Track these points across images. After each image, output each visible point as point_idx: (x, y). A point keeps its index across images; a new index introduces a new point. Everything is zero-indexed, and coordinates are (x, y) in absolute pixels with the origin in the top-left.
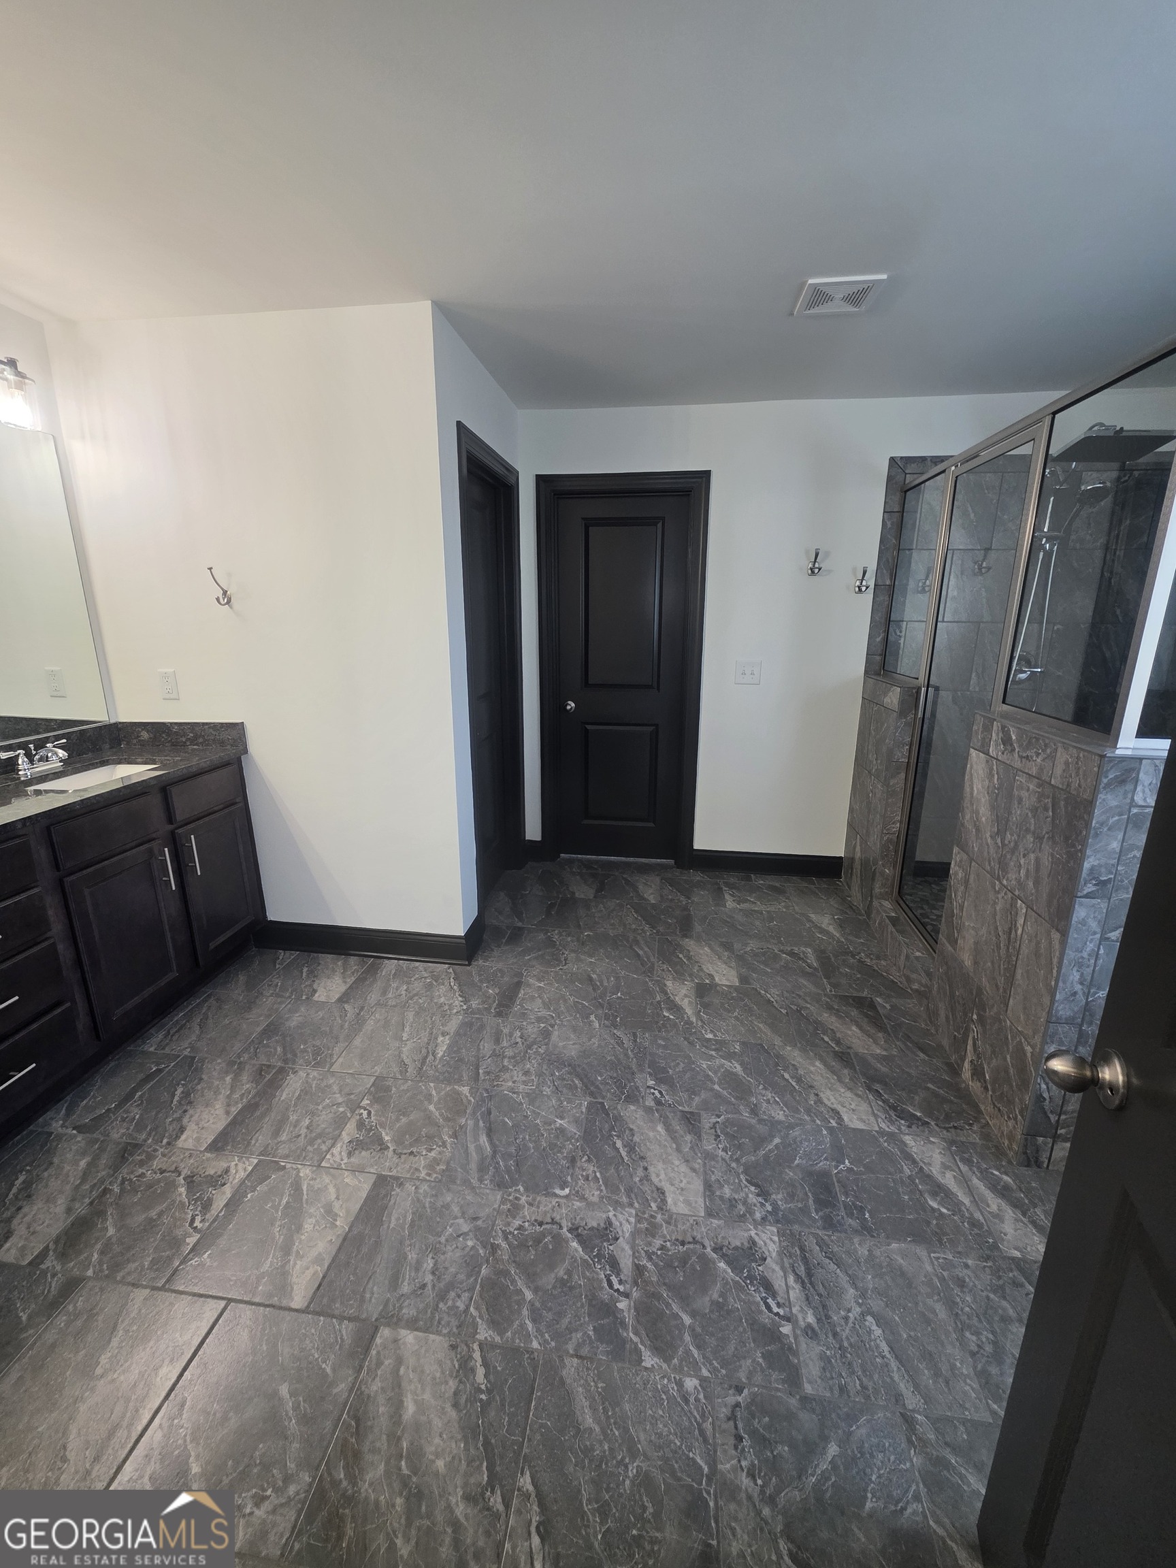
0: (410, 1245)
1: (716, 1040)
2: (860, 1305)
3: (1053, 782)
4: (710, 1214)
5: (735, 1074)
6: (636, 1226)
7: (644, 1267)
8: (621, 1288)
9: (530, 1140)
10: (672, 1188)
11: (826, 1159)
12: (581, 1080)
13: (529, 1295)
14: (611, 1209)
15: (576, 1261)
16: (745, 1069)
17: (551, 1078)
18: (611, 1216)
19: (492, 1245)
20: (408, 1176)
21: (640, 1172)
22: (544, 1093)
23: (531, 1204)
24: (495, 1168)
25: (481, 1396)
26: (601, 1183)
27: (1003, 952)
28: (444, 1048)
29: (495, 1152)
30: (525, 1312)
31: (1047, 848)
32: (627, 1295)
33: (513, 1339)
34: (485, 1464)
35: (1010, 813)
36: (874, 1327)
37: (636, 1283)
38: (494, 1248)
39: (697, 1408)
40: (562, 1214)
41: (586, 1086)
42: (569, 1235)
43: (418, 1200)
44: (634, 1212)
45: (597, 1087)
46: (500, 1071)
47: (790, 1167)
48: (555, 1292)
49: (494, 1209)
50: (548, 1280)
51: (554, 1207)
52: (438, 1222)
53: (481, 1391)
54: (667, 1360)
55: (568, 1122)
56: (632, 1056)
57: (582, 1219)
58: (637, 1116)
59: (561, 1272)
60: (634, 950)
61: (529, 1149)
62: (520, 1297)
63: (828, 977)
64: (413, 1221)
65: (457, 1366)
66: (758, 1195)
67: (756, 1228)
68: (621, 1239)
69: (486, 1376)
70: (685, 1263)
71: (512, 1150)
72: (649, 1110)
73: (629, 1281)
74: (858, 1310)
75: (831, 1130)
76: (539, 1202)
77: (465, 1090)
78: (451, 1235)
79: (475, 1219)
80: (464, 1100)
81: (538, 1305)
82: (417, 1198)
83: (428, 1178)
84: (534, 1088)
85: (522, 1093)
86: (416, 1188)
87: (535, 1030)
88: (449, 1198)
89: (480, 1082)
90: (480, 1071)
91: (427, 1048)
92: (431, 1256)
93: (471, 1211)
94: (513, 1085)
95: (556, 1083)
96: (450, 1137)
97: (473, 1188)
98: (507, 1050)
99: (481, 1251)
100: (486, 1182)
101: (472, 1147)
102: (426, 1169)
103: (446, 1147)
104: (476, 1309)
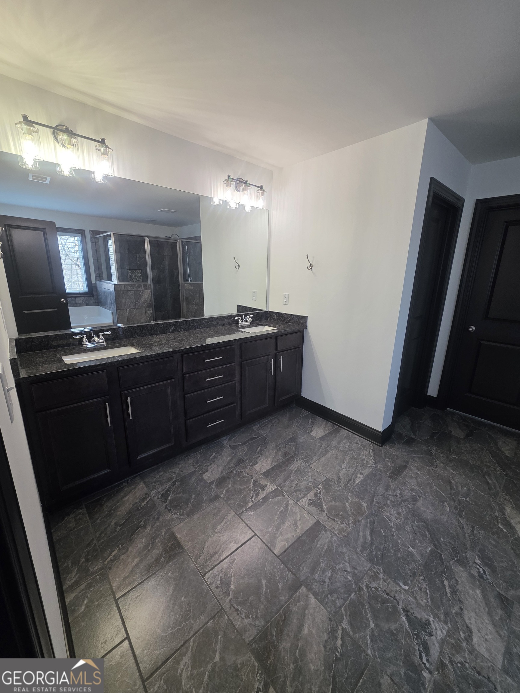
0: (323, 560)
4: (506, 671)
6: (446, 637)
7: (446, 665)
8: (428, 665)
9: (392, 548)
10: (479, 634)
12: (430, 534)
13: (372, 625)
14: (432, 616)
15: (402, 628)
17: (412, 524)
18: (430, 620)
19: (360, 587)
20: (330, 529)
21: (457, 609)
22: (406, 529)
23: (385, 581)
24: (370, 550)
25: (337, 653)
26: (429, 597)
28: (360, 480)
29: (372, 543)
30: (368, 632)
32: (429, 671)
33: (359, 640)
34: (331, 686)
37: (437, 669)
40: (401, 597)
41: (433, 539)
42: (402, 612)
43: (331, 543)
44: (447, 628)
45: (440, 544)
46: (384, 505)
48: (387, 635)
49: (365, 570)
50: (384, 626)
51: (397, 591)
52: (337, 558)
53: (338, 651)
55: (417, 552)
56: (468, 539)
57: (412, 608)
58: (464, 575)
59: (393, 627)
60: (485, 478)
61: (390, 552)
62: (367, 622)
64: (326, 549)
65: (329, 629)
68: (434, 637)
69: (341, 646)
70: (478, 687)
71: (382, 547)
72: (472, 576)
73: (435, 665)
76: (390, 583)
77: (365, 505)
78: (342, 568)
79: (355, 568)
80: (363, 509)
81: (376, 634)
82: (331, 541)
83: (338, 535)
84: (401, 523)
85: (393, 522)
86: (332, 536)
87: (409, 494)
88: (345, 550)
89: (373, 505)
90: (374, 500)
91: (352, 476)
92: (330, 571)
93: (354, 563)
94: (390, 515)
95: (414, 528)
96: (352, 523)
97: (357, 553)
98: (391, 497)
99: (353, 585)
100: (364, 554)
101: (361, 533)
102: (338, 531)
103: (349, 526)
104: (345, 611)
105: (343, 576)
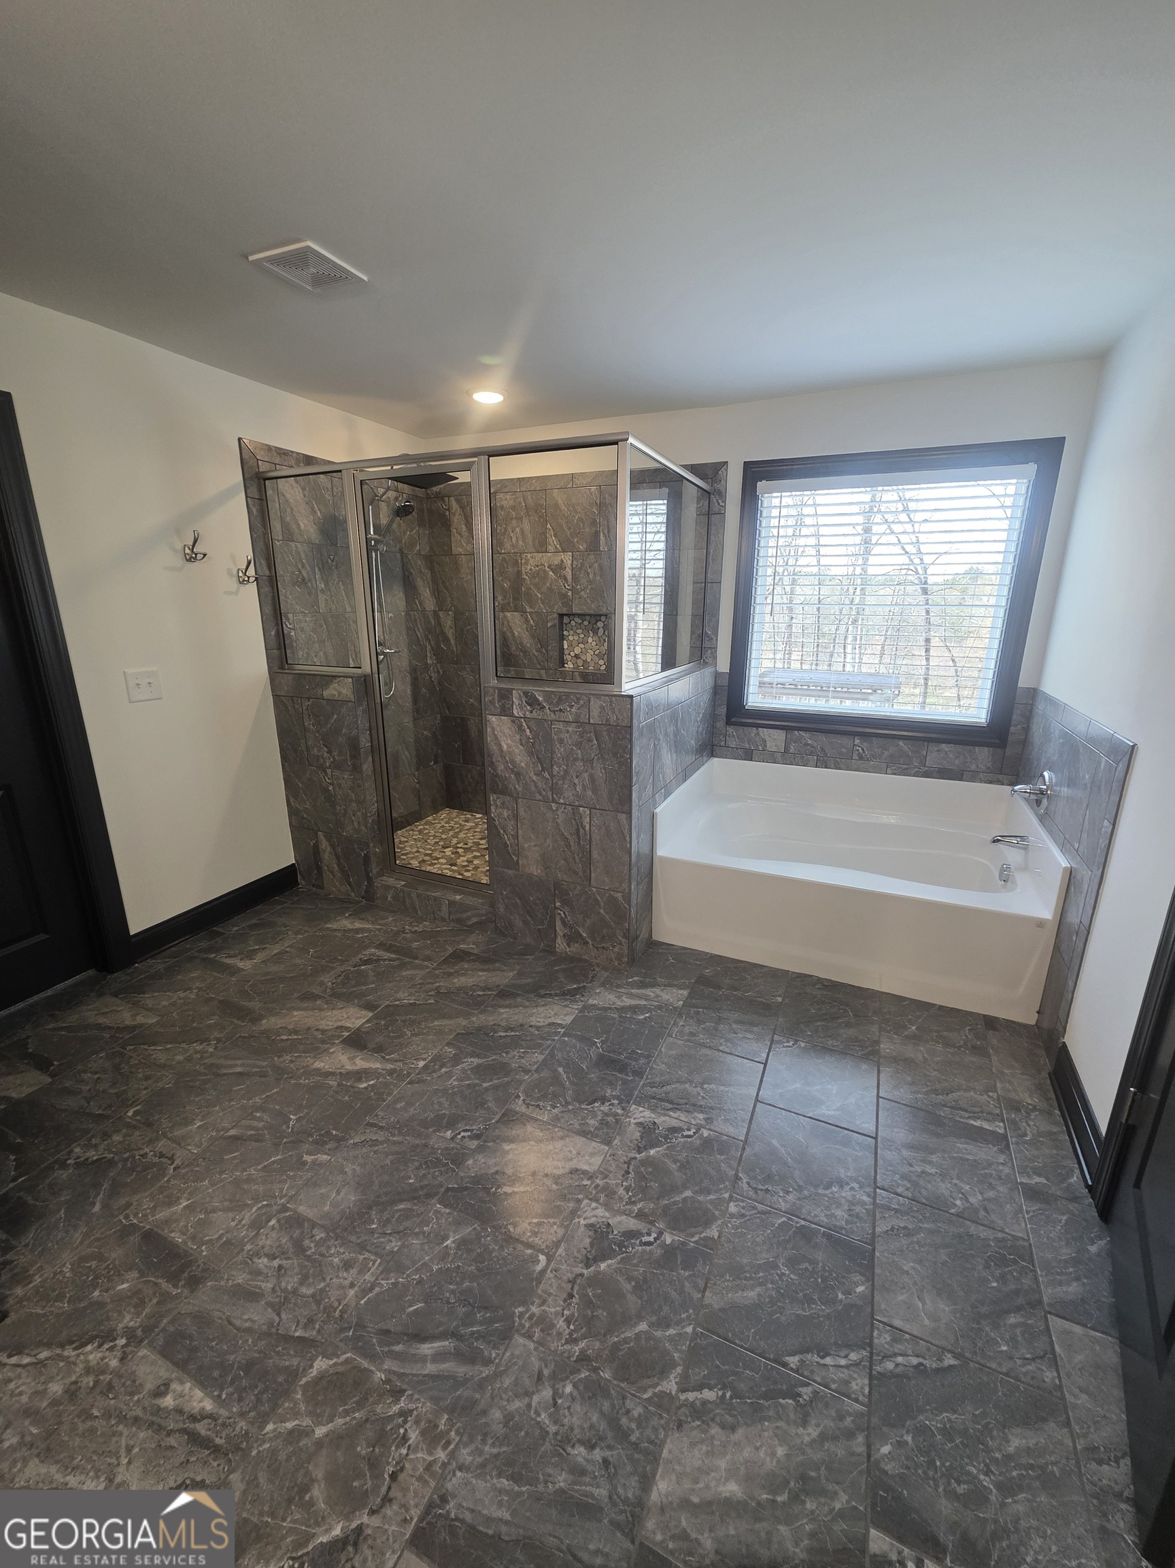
0: (546, 1482)
1: (430, 1062)
2: (696, 1087)
3: (592, 721)
4: (608, 1143)
5: (479, 1066)
6: (600, 1204)
7: (640, 1210)
8: (654, 1235)
9: (457, 1284)
10: (575, 1161)
11: (589, 1050)
12: (401, 1201)
13: (643, 1326)
14: (577, 1220)
15: (620, 1269)
16: (478, 1056)
17: (376, 1235)
18: (585, 1223)
19: (578, 1360)
20: (433, 1484)
21: (548, 1181)
22: (395, 1249)
23: (544, 1302)
24: (477, 1339)
25: (728, 1397)
26: (545, 1221)
27: (574, 847)
28: (198, 1393)
29: (454, 1335)
30: (658, 1334)
31: (598, 766)
32: (660, 1233)
33: (680, 1351)
34: (781, 1400)
35: (553, 752)
36: (711, 1087)
37: (652, 1223)
38: (583, 1358)
39: (749, 1210)
40: (567, 1270)
41: (415, 1198)
42: (592, 1268)
43: (483, 1466)
44: (586, 1201)
45: (422, 1188)
46: (318, 1303)
47: (587, 1073)
48: (645, 1298)
49: (536, 1349)
50: (633, 1302)
51: (556, 1276)
52: (527, 1434)
53: (724, 1395)
54: (715, 1218)
55: (455, 1233)
56: (400, 1139)
57: (579, 1251)
58: (483, 1161)
59: (627, 1287)
61: (470, 1290)
62: (643, 1336)
63: (416, 958)
64: (512, 1478)
65: (699, 1423)
66: (603, 1103)
67: (630, 1117)
68: (610, 1221)
69: (711, 1389)
70: (644, 1177)
71: (461, 1310)
72: (481, 1149)
73: (650, 1226)
74: (699, 1089)
75: (565, 1035)
76: (545, 1292)
77: (320, 1364)
78: (550, 1415)
79: (540, 1376)
80: (340, 1369)
81: (654, 1319)
82: (477, 1468)
83: (452, 1446)
84: (379, 1261)
85: (377, 1279)
86: (460, 1469)
87: (274, 1234)
88: (497, 1414)
89: (319, 1338)
90: (297, 1334)
91: (169, 1433)
92: (569, 1449)
93: (527, 1382)
94: (356, 1288)
95: (389, 1232)
96: (397, 1401)
97: (497, 1375)
98: (283, 1284)
99: (583, 1376)
100: (494, 1355)
101: (431, 1368)
102: (435, 1449)
103: (411, 1411)
104: (645, 1391)
105: (569, 1408)
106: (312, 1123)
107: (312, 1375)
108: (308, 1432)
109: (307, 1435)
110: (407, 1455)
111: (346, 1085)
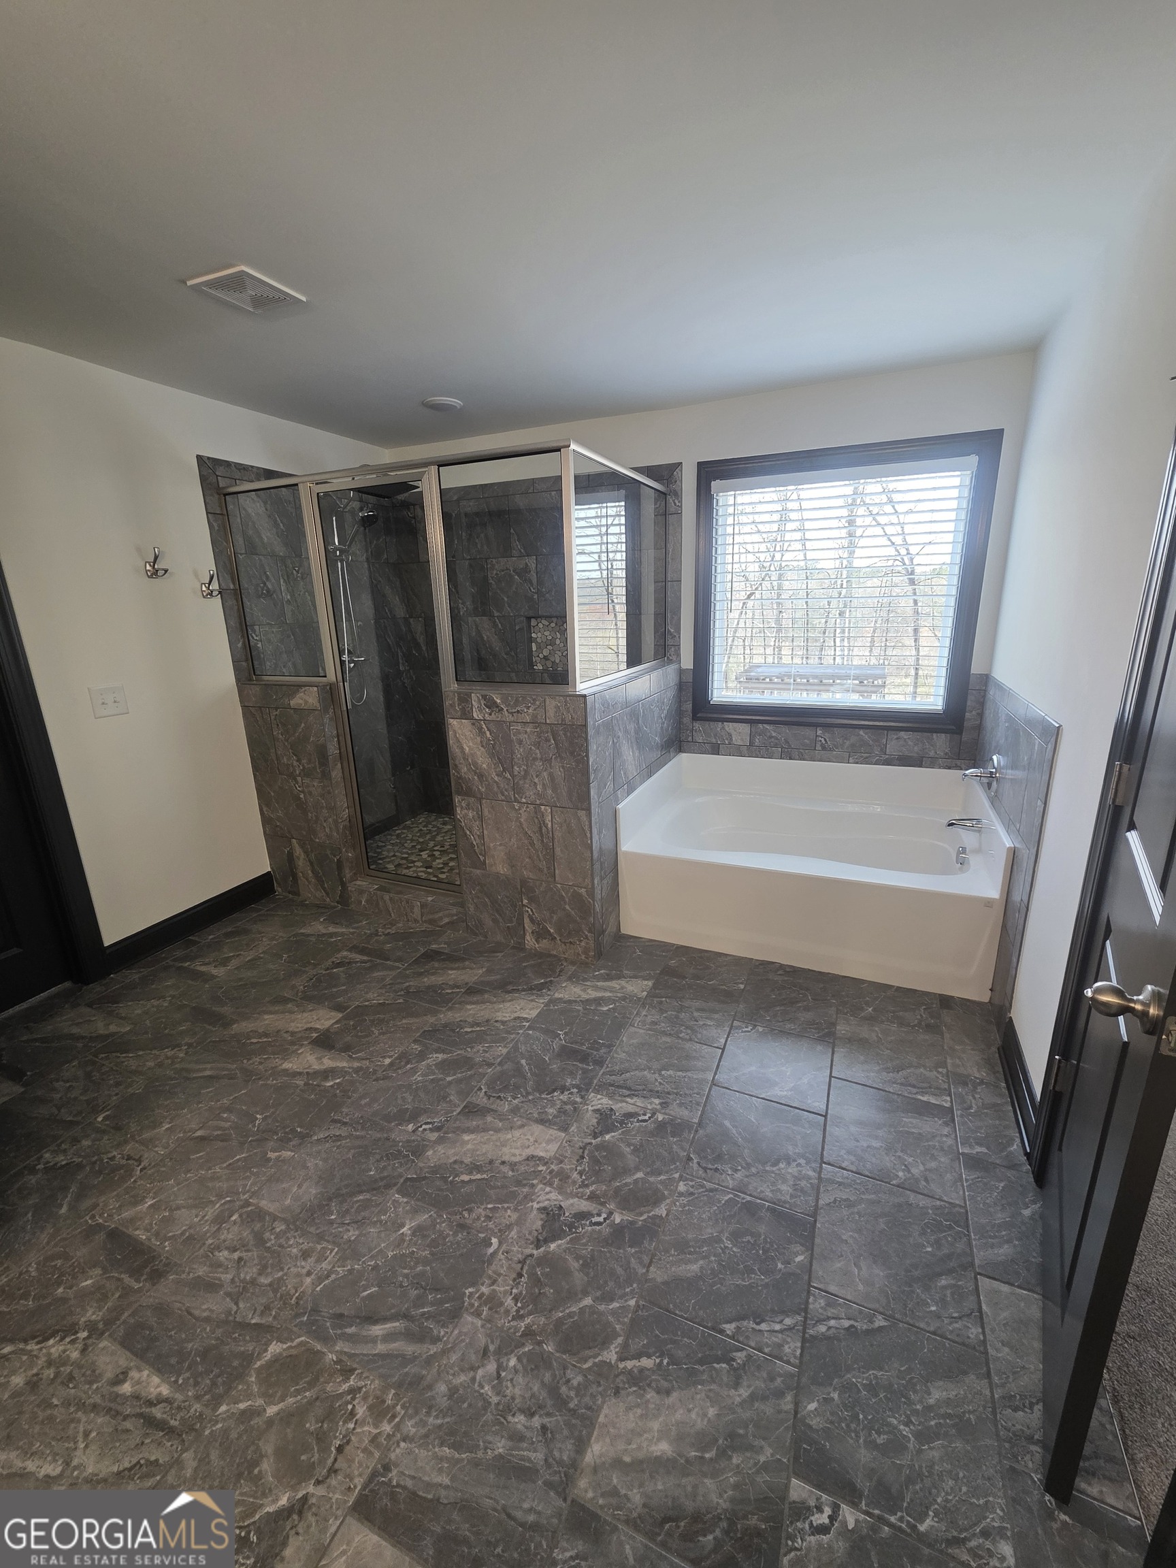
0: (486, 1448)
1: (396, 1059)
2: (654, 1073)
3: (548, 721)
4: (565, 1129)
5: (444, 1061)
6: (554, 1188)
7: (592, 1192)
8: (604, 1215)
9: (411, 1268)
10: (532, 1148)
11: (552, 1042)
12: (361, 1192)
13: (588, 1301)
14: (530, 1204)
15: (568, 1249)
16: (443, 1052)
17: (335, 1226)
18: (537, 1206)
19: (524, 1335)
20: (377, 1454)
21: (505, 1169)
22: (353, 1238)
23: (494, 1282)
24: (427, 1319)
25: (665, 1364)
26: (500, 1206)
27: (538, 844)
28: (156, 1380)
29: (406, 1316)
30: (602, 1307)
31: (556, 764)
32: (610, 1213)
33: (623, 1324)
34: (715, 1365)
35: (513, 753)
36: (668, 1073)
37: (603, 1204)
38: (529, 1333)
39: (697, 1189)
40: (517, 1252)
41: (374, 1189)
42: (542, 1249)
43: (426, 1436)
44: (541, 1186)
45: (382, 1179)
46: (275, 1291)
47: (549, 1064)
48: (592, 1274)
49: (483, 1326)
50: (579, 1279)
51: (507, 1257)
52: (470, 1405)
53: (661, 1362)
54: (664, 1198)
55: (410, 1220)
56: (363, 1133)
57: (530, 1233)
58: (443, 1151)
59: (575, 1265)
60: (194, 1078)
61: (423, 1274)
62: (588, 1310)
63: (388, 959)
64: (453, 1446)
65: (635, 1389)
66: (562, 1093)
67: (588, 1105)
68: (563, 1204)
69: (649, 1357)
70: (598, 1161)
71: (414, 1293)
72: (441, 1140)
73: (599, 1207)
74: (657, 1075)
75: (530, 1028)
76: (495, 1272)
77: (275, 1348)
78: (493, 1387)
79: (485, 1352)
80: (294, 1352)
81: (599, 1293)
82: (421, 1438)
83: (397, 1420)
84: (336, 1249)
85: (334, 1267)
86: (404, 1441)
87: (236, 1228)
88: (442, 1388)
89: (275, 1323)
90: (253, 1321)
91: (125, 1418)
92: (510, 1418)
93: (473, 1357)
94: (313, 1276)
95: (347, 1222)
96: (347, 1379)
97: (444, 1352)
98: (242, 1276)
99: (527, 1349)
100: (442, 1333)
101: (381, 1348)
102: (381, 1422)
103: (360, 1389)
104: (586, 1361)
105: (512, 1380)
106: (278, 1122)
107: (266, 1359)
108: (259, 1412)
109: (259, 1414)
110: (354, 1429)
111: (312, 1084)
